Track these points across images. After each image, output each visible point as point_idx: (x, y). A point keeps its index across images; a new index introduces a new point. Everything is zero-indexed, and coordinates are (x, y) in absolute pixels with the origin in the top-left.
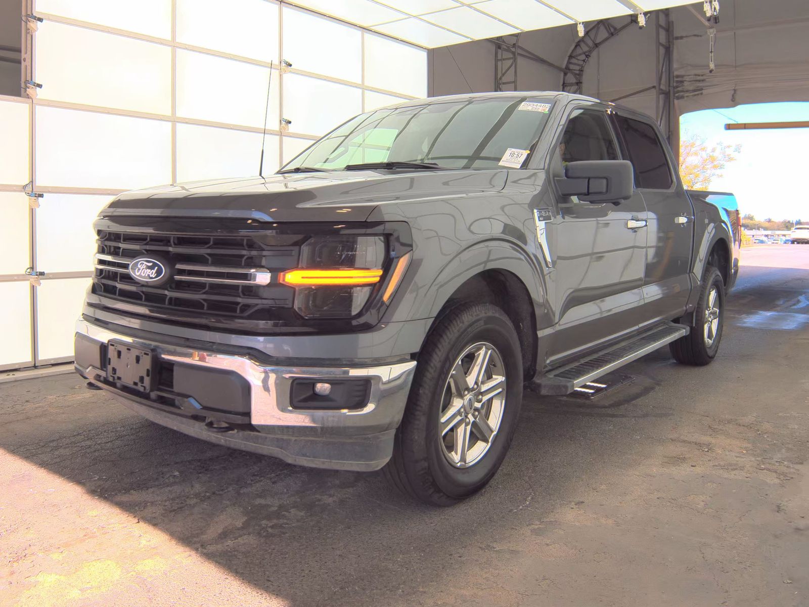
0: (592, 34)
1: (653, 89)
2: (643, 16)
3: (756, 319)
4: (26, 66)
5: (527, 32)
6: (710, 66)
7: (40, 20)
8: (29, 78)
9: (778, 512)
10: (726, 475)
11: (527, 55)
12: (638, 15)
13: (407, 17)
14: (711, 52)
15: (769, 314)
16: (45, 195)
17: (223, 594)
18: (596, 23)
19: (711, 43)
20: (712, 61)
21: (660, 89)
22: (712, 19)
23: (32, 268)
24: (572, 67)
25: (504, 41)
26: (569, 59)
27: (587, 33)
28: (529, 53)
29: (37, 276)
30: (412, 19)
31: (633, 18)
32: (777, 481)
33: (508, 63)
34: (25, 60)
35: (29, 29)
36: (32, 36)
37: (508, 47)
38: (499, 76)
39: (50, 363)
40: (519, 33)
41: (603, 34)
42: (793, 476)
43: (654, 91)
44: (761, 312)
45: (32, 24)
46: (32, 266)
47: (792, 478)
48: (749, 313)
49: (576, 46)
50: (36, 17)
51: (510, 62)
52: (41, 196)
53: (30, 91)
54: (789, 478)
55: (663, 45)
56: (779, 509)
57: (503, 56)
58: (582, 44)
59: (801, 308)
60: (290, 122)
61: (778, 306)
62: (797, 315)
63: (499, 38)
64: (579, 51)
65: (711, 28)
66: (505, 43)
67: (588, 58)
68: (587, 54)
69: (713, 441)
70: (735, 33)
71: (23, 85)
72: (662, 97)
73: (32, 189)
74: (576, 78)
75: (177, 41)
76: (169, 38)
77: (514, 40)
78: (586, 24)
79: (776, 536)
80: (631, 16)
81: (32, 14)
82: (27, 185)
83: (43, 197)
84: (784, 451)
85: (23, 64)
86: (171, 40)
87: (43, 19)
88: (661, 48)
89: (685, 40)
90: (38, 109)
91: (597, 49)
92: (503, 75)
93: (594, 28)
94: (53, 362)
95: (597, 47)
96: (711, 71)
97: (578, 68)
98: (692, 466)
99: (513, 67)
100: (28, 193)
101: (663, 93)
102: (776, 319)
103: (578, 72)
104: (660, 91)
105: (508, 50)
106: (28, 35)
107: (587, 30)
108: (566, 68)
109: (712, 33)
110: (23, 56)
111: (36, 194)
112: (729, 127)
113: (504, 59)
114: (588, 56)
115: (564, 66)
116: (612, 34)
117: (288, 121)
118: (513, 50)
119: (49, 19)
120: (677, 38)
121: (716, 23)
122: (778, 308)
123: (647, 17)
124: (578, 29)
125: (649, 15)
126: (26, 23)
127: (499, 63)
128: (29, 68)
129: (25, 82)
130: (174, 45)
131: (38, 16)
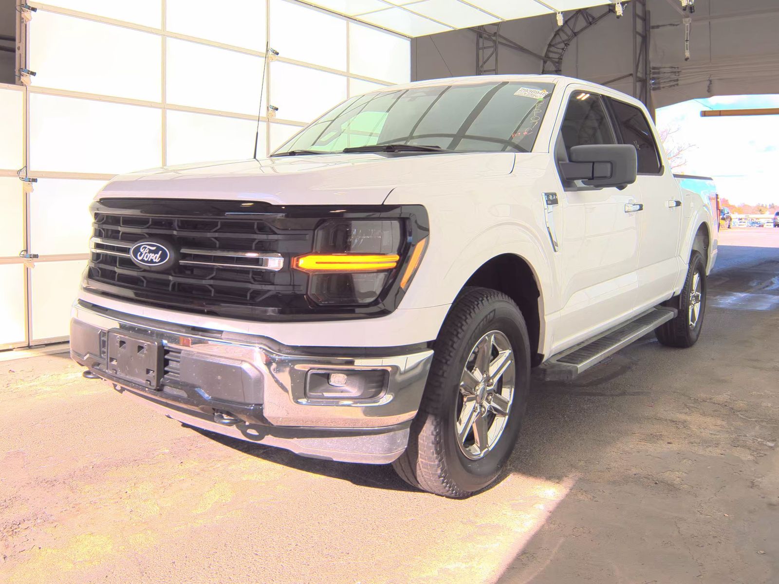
0: (571, 23)
1: (631, 77)
2: (620, 5)
3: (731, 300)
4: (21, 54)
5: (507, 21)
6: (686, 54)
7: (34, 9)
8: (23, 66)
9: (752, 487)
10: (701, 452)
11: (508, 43)
12: (615, 5)
13: (390, 6)
14: (687, 40)
15: (742, 295)
16: (38, 179)
17: (212, 567)
18: (575, 12)
19: (686, 32)
20: (687, 49)
21: (637, 77)
22: (688, 9)
23: (26, 251)
24: (551, 55)
25: (485, 31)
26: (548, 47)
27: (566, 22)
28: (511, 42)
29: (31, 259)
30: (396, 8)
31: (611, 8)
32: (750, 457)
33: (489, 52)
34: (19, 48)
35: (23, 19)
36: (26, 25)
37: (490, 36)
38: (481, 63)
39: (44, 343)
40: (499, 22)
41: (581, 23)
42: (766, 453)
43: (631, 79)
44: (735, 294)
45: (27, 14)
46: (26, 249)
47: (765, 455)
48: (723, 294)
49: (555, 35)
50: (30, 7)
51: (492, 50)
52: (35, 180)
53: (23, 79)
54: (762, 455)
55: (640, 34)
56: (753, 485)
57: (484, 45)
58: (561, 34)
59: (774, 290)
60: (277, 109)
61: (751, 287)
62: (770, 296)
63: (481, 28)
64: (558, 39)
65: (688, 17)
66: (486, 32)
67: (567, 46)
68: (566, 42)
69: (688, 418)
70: (710, 22)
71: (17, 73)
72: (638, 85)
73: (27, 174)
74: (556, 67)
75: (167, 30)
76: (159, 27)
77: (494, 29)
78: (565, 13)
79: (750, 512)
80: (609, 5)
81: (26, 4)
82: (21, 170)
83: (36, 182)
84: (757, 428)
85: (17, 52)
86: (160, 29)
87: (36, 9)
88: (637, 36)
89: (661, 29)
90: (32, 96)
91: (576, 38)
92: (485, 63)
93: (572, 17)
94: (46, 342)
95: (575, 35)
96: (687, 59)
97: (557, 56)
98: (668, 443)
99: (494, 55)
100: (23, 178)
101: (640, 81)
102: (749, 300)
103: (557, 60)
104: (637, 79)
105: (489, 39)
106: (22, 24)
107: (566, 20)
108: (545, 56)
109: (687, 22)
110: (17, 44)
111: (29, 179)
112: (704, 114)
113: (485, 48)
114: (567, 45)
115: (543, 55)
116: (591, 24)
117: (275, 108)
118: (494, 38)
119: (42, 9)
120: (653, 27)
121: (691, 12)
122: (752, 290)
123: (624, 7)
124: (557, 18)
125: (626, 4)
126: (21, 12)
127: (481, 52)
128: (23, 55)
129: (19, 71)
130: (164, 34)
131: (31, 6)
